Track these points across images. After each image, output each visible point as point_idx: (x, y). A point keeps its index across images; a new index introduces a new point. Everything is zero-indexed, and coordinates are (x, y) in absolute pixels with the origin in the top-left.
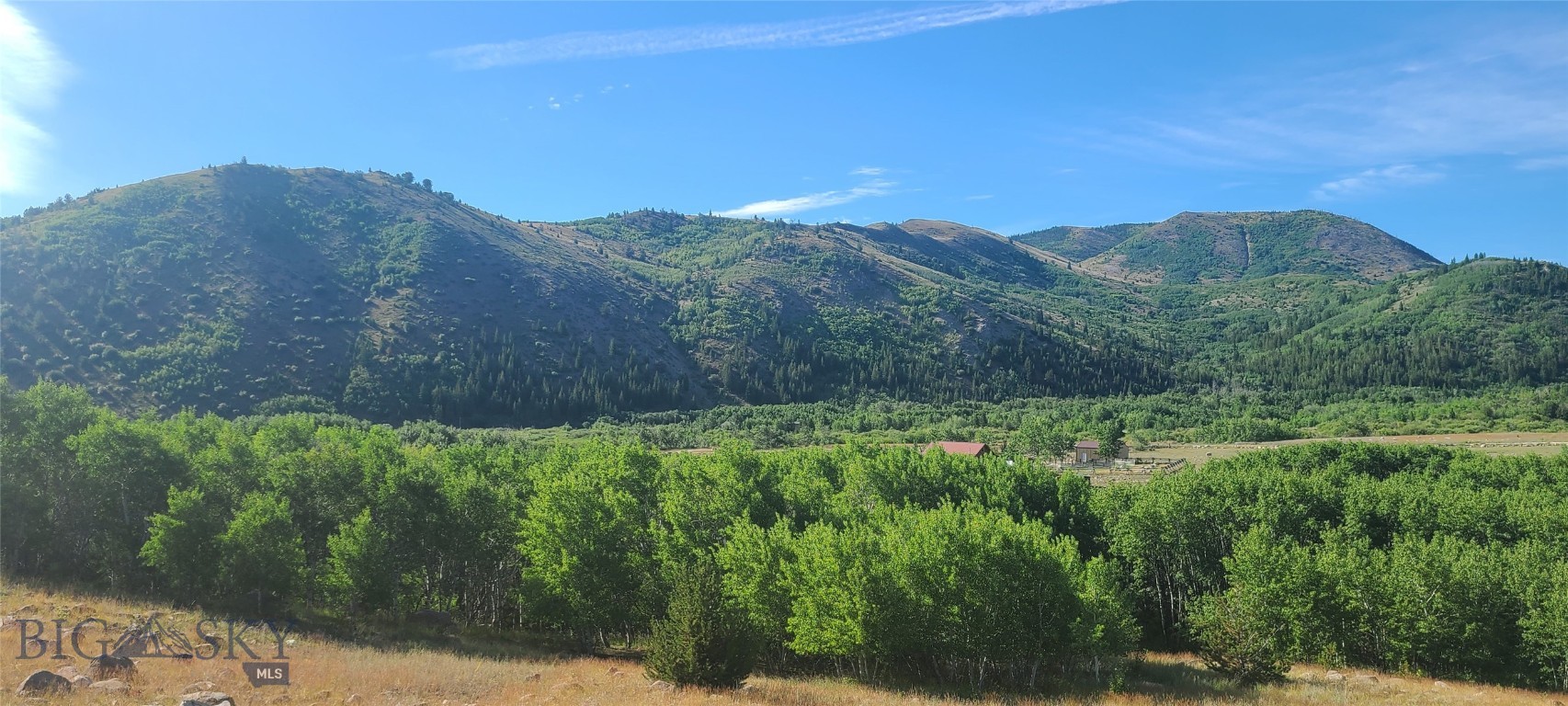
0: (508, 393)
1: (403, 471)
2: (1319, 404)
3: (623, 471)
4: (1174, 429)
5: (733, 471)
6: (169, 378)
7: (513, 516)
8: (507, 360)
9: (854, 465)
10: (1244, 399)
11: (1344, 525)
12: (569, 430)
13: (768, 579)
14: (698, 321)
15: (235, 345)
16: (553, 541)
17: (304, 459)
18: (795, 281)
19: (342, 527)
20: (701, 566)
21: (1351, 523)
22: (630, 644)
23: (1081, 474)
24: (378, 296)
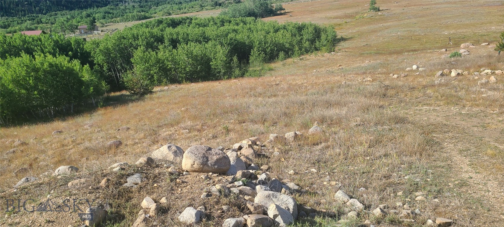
2: (156, 6)
4: (113, 19)
10: (134, 6)
11: (165, 43)
21: (167, 43)
23: (81, 37)
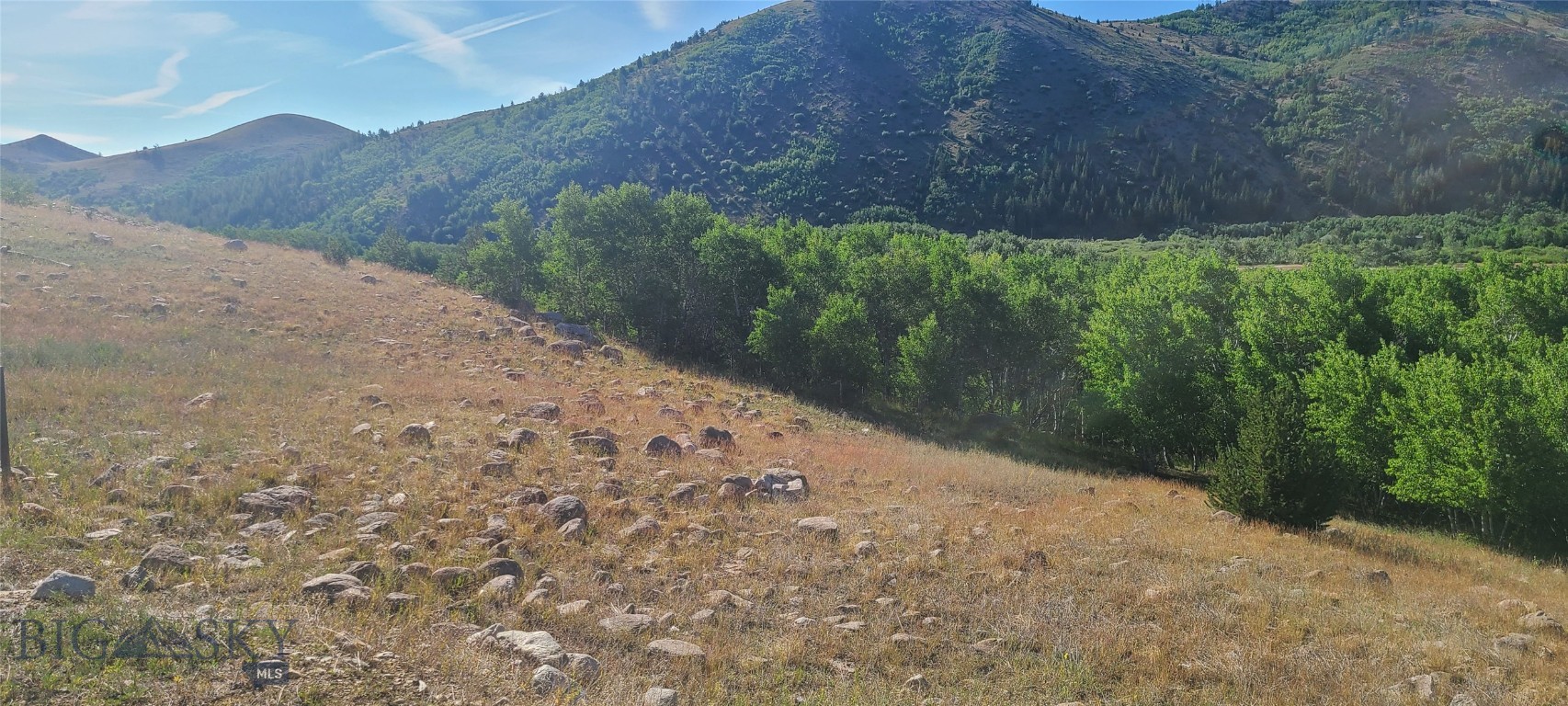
0: (1080, 204)
1: (967, 278)
3: (1194, 285)
5: (1327, 290)
6: (781, 190)
7: (1074, 326)
8: (1080, 170)
9: (1493, 288)
12: (1143, 242)
13: (1364, 414)
14: (1299, 121)
15: (832, 159)
16: (1115, 355)
17: (879, 264)
18: (1428, 68)
19: (910, 329)
20: (1279, 393)
22: (1196, 466)
24: (956, 108)
